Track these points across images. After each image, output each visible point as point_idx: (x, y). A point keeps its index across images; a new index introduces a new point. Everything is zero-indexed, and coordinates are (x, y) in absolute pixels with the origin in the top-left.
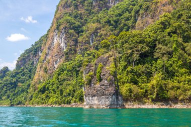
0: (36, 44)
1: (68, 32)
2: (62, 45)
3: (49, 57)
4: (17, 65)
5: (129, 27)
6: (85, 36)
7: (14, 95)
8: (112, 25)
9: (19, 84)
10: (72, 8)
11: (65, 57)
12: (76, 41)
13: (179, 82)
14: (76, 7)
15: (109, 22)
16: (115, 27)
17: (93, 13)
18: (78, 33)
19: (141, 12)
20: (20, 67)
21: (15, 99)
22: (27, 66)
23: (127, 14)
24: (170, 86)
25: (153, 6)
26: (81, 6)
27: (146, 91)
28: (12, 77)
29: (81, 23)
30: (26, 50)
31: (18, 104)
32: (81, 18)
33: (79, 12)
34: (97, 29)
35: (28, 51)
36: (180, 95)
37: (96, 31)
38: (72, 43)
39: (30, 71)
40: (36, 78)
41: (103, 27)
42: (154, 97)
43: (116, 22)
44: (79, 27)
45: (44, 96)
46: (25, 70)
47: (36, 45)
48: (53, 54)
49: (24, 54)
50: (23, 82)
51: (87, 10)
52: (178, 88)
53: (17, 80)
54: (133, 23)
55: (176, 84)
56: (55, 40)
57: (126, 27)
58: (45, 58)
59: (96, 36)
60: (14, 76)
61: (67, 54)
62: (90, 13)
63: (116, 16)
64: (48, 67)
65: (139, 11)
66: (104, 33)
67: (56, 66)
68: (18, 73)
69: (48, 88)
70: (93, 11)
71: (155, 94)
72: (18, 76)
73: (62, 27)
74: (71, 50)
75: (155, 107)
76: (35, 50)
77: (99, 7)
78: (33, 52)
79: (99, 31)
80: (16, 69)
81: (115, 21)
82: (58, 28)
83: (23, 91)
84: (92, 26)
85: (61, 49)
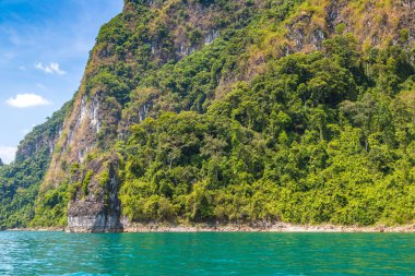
0: (56, 115)
1: (104, 100)
2: (94, 122)
3: (72, 143)
4: (18, 154)
5: (205, 97)
6: (131, 108)
7: (9, 209)
8: (178, 91)
9: (20, 190)
10: (114, 58)
11: (97, 143)
12: (118, 116)
13: (233, 193)
14: (122, 56)
15: (172, 86)
16: (184, 95)
17: (151, 67)
18: (122, 102)
19: (224, 71)
20: (24, 159)
21: (10, 217)
22: (37, 157)
23: (203, 73)
24: (219, 199)
25: (242, 63)
26: (130, 54)
27: (183, 207)
28: (6, 176)
29: (129, 84)
30: (36, 128)
31: (14, 227)
32: (130, 76)
33: (126, 65)
34: (152, 97)
35: (39, 129)
36: (231, 213)
37: (149, 102)
38: (111, 119)
39: (41, 166)
40: (47, 178)
41: (163, 94)
42: (193, 215)
43: (185, 85)
44: (126, 91)
45: (53, 212)
46: (33, 164)
47: (54, 117)
48: (78, 137)
49: (31, 134)
50: (26, 186)
51: (140, 62)
52: (231, 202)
53: (16, 183)
54: (212, 88)
55: (229, 196)
56: (83, 113)
57: (200, 96)
58: (65, 144)
59: (150, 109)
60: (12, 175)
61: (101, 138)
62: (146, 67)
63: (187, 75)
64: (69, 160)
65: (221, 69)
66: (164, 104)
67: (82, 160)
68: (18, 170)
69: (61, 198)
70: (150, 63)
71: (194, 211)
72: (19, 174)
73: (94, 91)
74: (108, 131)
75: (193, 229)
76: (52, 128)
77: (162, 57)
78: (48, 131)
79: (155, 100)
80: (17, 162)
81: (183, 85)
82: (87, 93)
83: (26, 202)
84: (144, 91)
85: (91, 129)
